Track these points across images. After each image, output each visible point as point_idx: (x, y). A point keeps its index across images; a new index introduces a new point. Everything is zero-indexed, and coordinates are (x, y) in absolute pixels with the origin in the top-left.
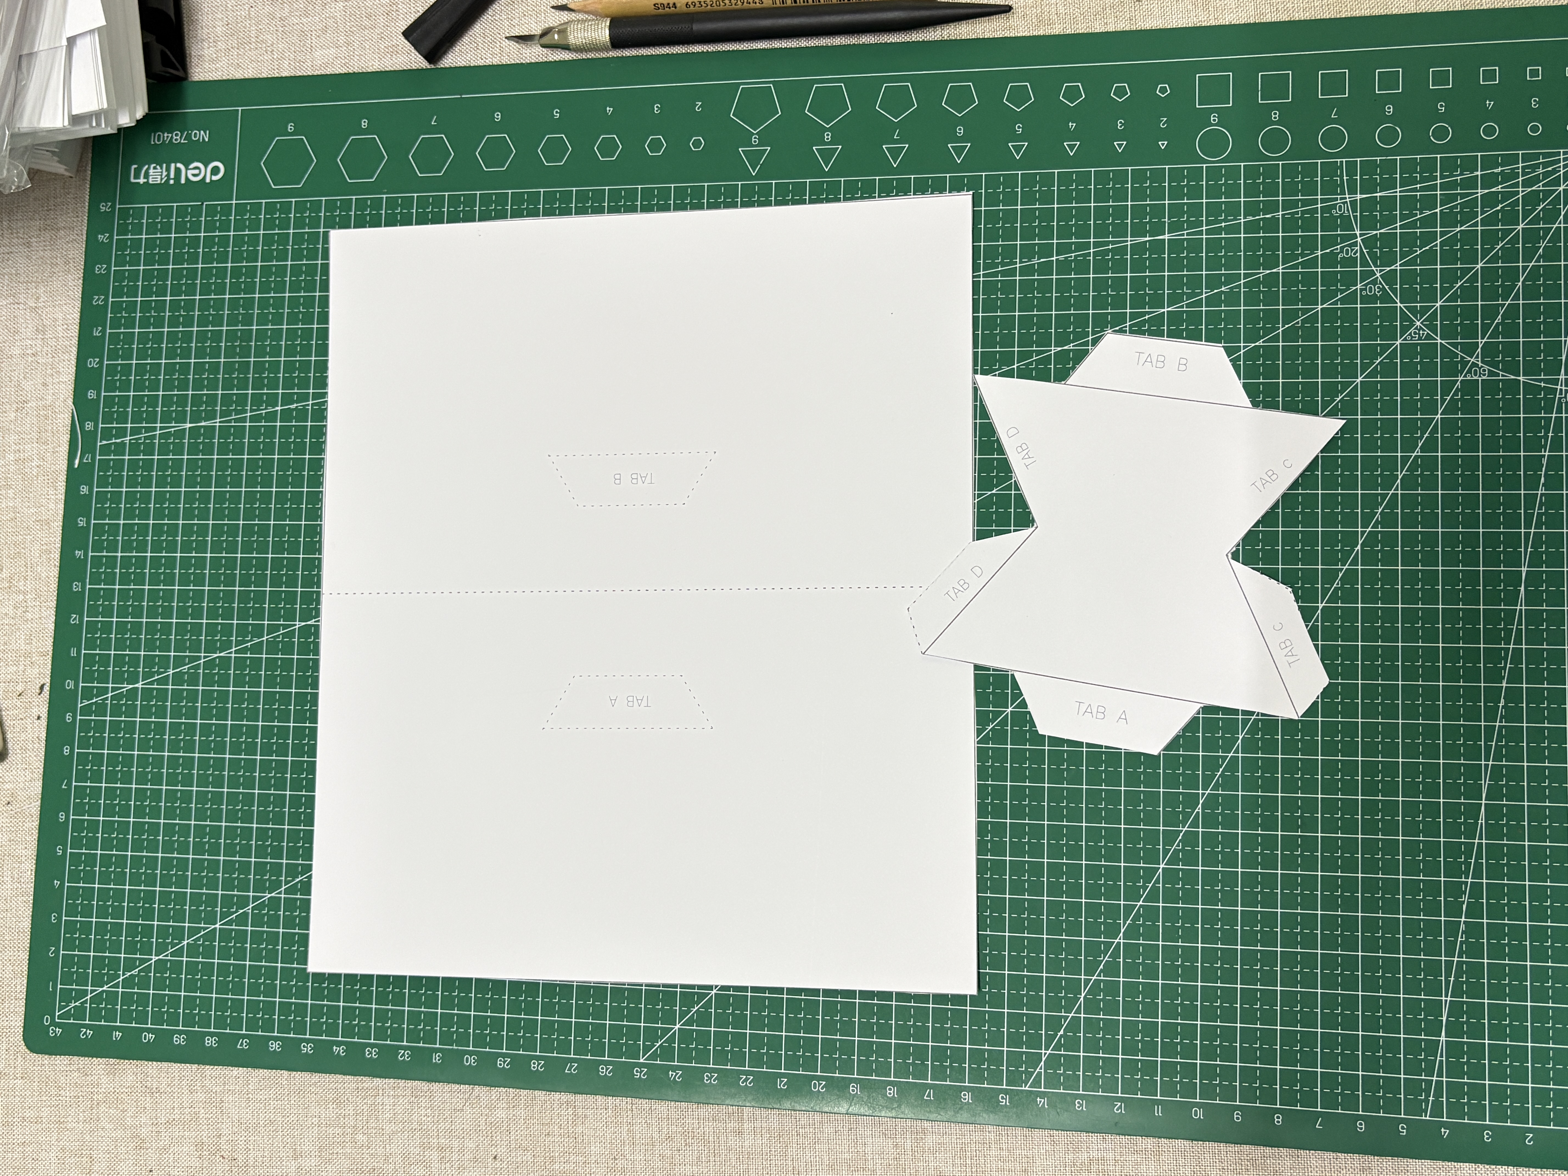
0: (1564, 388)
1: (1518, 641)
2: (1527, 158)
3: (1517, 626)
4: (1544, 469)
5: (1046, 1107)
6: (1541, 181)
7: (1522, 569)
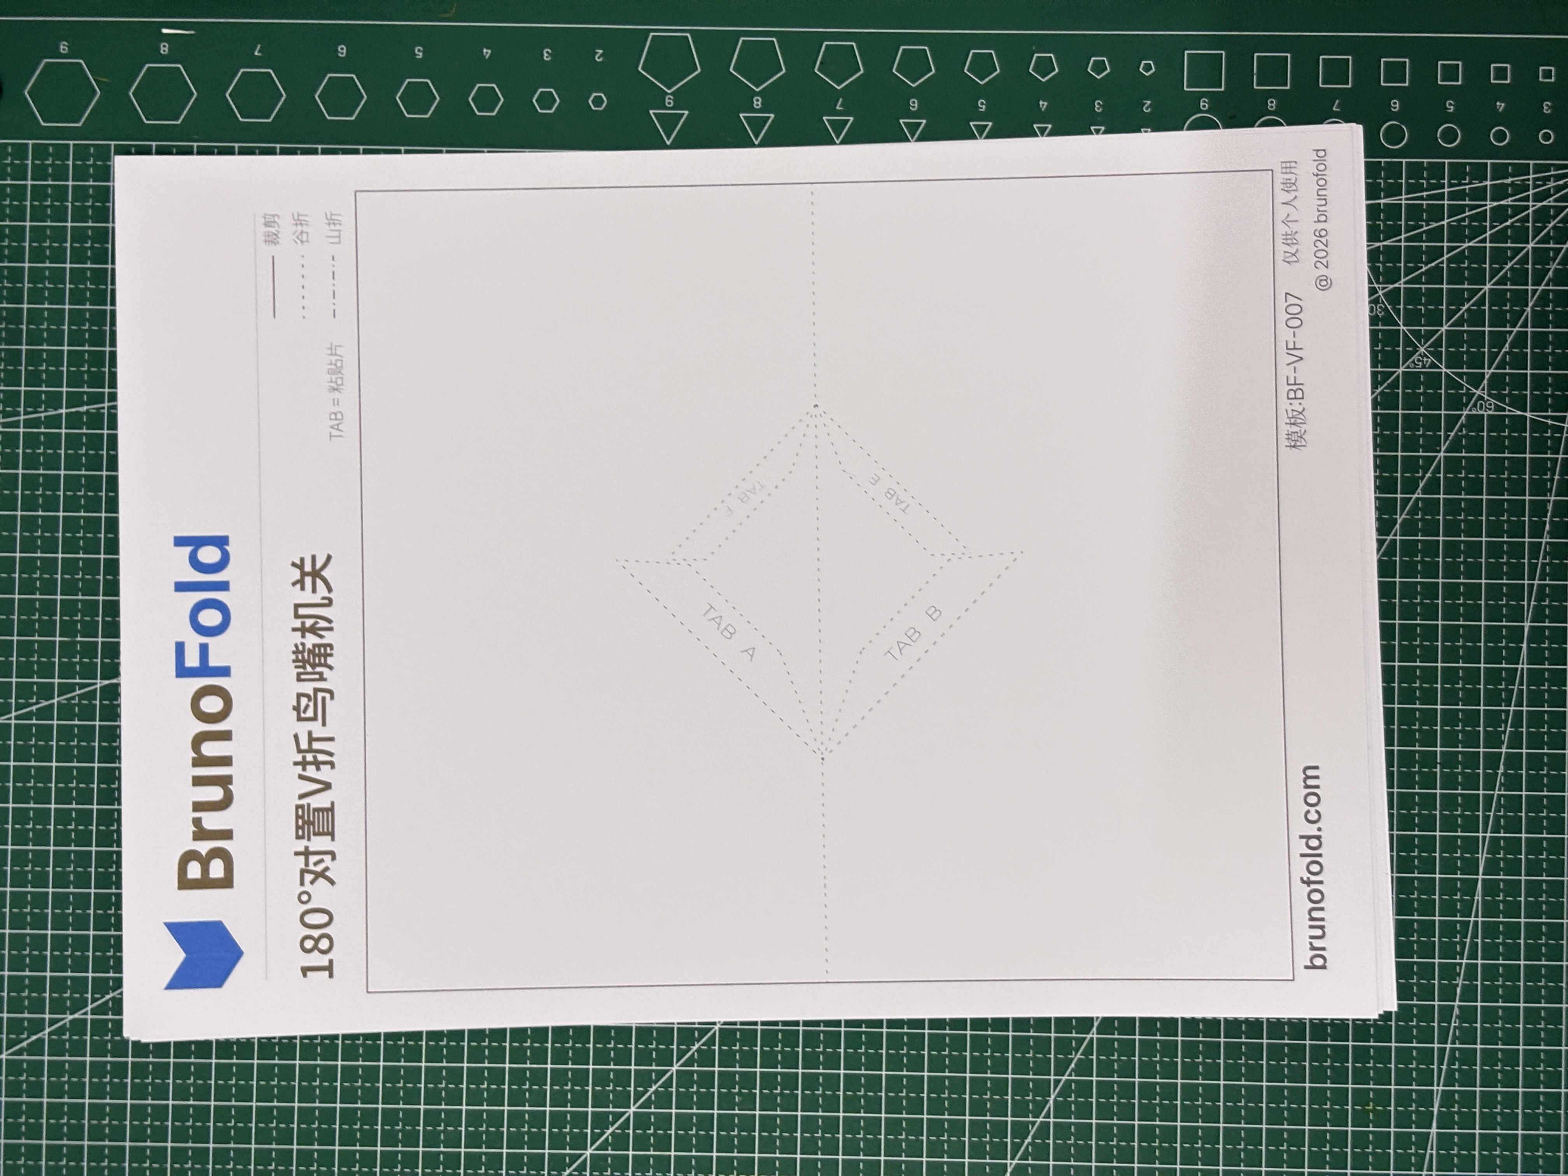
1: (1519, 703)
2: (1538, 169)
3: (1518, 686)
4: (1549, 515)
6: (1552, 196)
7: (1525, 624)
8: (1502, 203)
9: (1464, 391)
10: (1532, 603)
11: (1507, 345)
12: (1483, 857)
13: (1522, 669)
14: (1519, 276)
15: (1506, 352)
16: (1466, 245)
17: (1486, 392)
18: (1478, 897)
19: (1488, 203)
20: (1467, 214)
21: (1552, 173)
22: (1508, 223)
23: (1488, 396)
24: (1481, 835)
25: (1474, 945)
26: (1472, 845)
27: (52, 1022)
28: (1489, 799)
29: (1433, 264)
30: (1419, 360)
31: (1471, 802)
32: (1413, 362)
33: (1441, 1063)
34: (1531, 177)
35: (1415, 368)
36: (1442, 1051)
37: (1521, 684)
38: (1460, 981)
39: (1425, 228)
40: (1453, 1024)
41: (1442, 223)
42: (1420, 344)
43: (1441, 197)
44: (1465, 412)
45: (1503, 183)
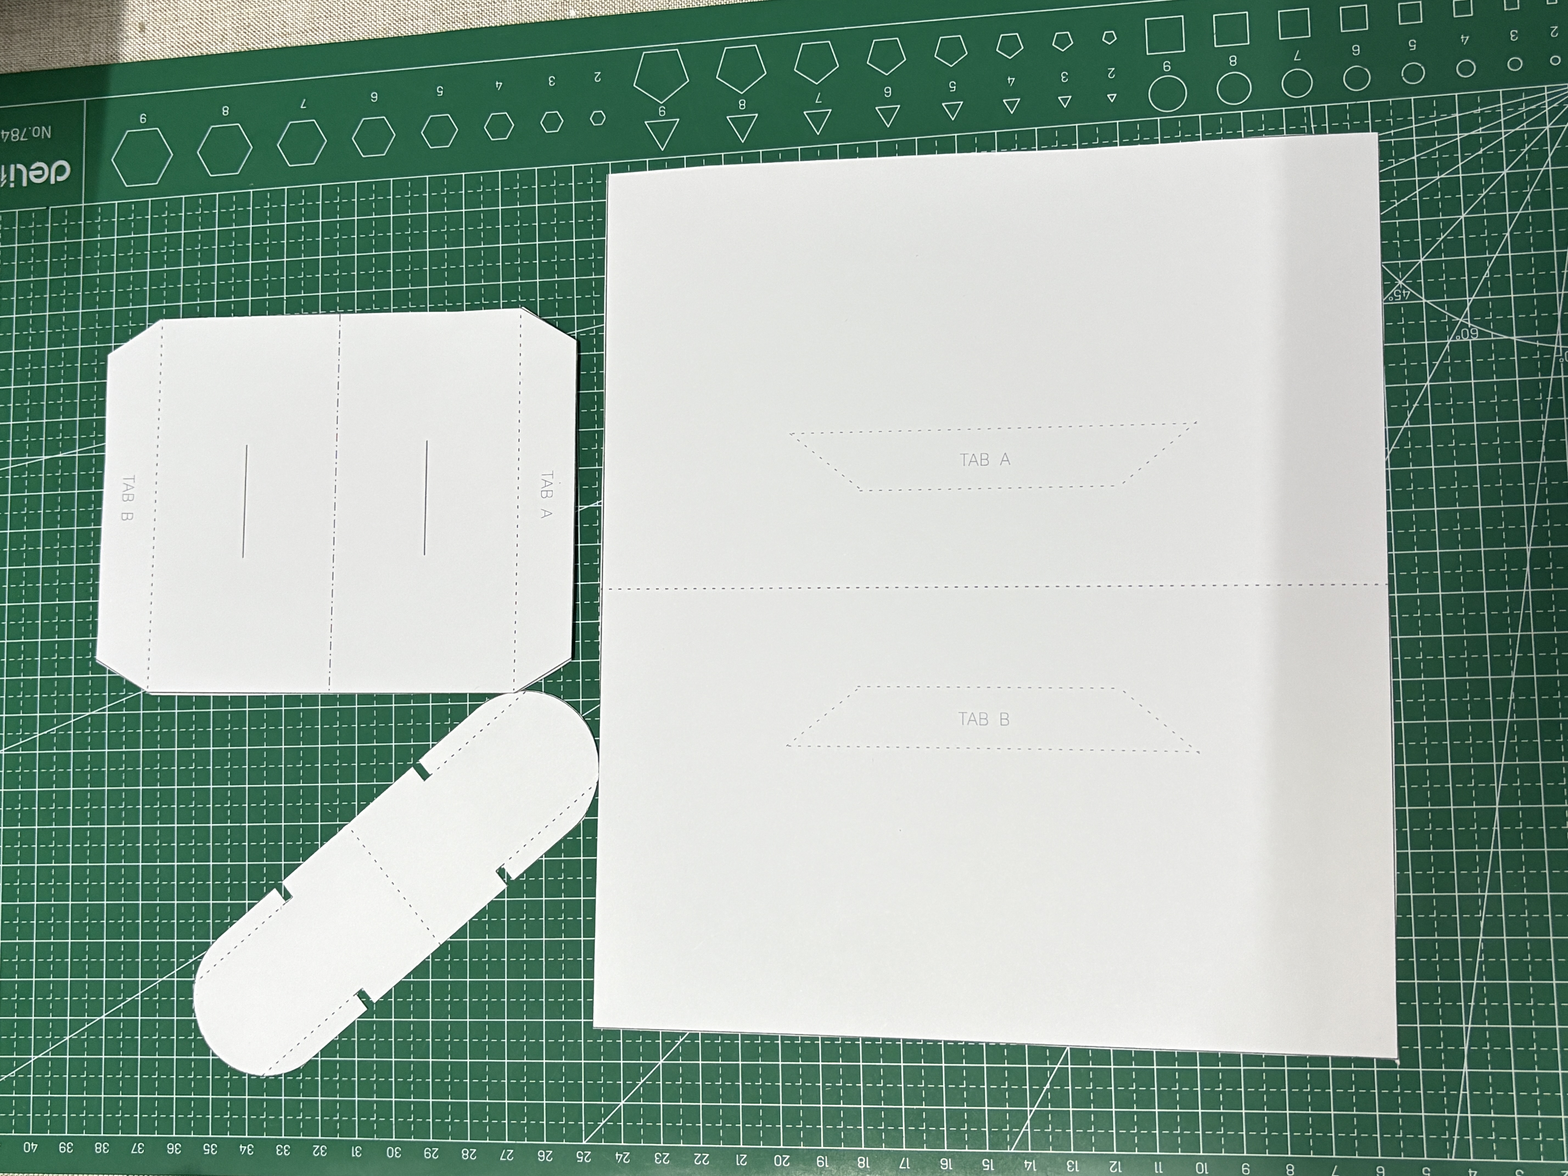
0: (1561, 347)
1: (1526, 628)
2: (1507, 96)
3: (1524, 611)
4: (1544, 436)
5: (1035, 1170)
6: (1525, 121)
7: (1527, 547)
8: (1473, 133)
9: (1446, 320)
10: (1533, 526)
11: (1488, 271)
12: (1498, 786)
13: (1527, 593)
14: (1495, 202)
15: (1485, 278)
16: (1438, 177)
17: (1469, 319)
18: (1496, 827)
19: (1458, 134)
20: (1437, 147)
21: (1524, 99)
22: (1480, 152)
23: (1471, 323)
24: (1495, 763)
25: (1495, 878)
26: (1486, 775)
27: (145, 984)
28: (1500, 727)
29: (1406, 199)
30: (1397, 293)
31: (1482, 731)
32: (1392, 295)
33: (1468, 1000)
34: (1502, 104)
35: (1394, 301)
36: (1468, 987)
37: (1527, 607)
38: (1483, 914)
39: (1394, 165)
40: (1478, 959)
41: (1413, 158)
42: (1399, 278)
43: (1409, 133)
44: (1449, 341)
45: (1472, 113)
